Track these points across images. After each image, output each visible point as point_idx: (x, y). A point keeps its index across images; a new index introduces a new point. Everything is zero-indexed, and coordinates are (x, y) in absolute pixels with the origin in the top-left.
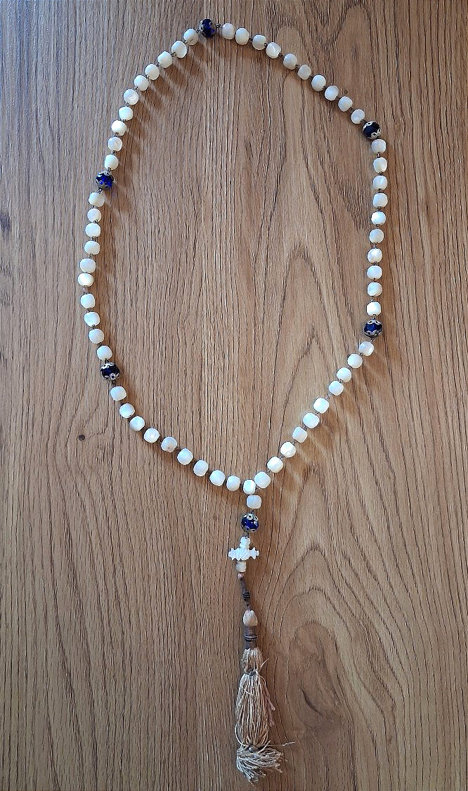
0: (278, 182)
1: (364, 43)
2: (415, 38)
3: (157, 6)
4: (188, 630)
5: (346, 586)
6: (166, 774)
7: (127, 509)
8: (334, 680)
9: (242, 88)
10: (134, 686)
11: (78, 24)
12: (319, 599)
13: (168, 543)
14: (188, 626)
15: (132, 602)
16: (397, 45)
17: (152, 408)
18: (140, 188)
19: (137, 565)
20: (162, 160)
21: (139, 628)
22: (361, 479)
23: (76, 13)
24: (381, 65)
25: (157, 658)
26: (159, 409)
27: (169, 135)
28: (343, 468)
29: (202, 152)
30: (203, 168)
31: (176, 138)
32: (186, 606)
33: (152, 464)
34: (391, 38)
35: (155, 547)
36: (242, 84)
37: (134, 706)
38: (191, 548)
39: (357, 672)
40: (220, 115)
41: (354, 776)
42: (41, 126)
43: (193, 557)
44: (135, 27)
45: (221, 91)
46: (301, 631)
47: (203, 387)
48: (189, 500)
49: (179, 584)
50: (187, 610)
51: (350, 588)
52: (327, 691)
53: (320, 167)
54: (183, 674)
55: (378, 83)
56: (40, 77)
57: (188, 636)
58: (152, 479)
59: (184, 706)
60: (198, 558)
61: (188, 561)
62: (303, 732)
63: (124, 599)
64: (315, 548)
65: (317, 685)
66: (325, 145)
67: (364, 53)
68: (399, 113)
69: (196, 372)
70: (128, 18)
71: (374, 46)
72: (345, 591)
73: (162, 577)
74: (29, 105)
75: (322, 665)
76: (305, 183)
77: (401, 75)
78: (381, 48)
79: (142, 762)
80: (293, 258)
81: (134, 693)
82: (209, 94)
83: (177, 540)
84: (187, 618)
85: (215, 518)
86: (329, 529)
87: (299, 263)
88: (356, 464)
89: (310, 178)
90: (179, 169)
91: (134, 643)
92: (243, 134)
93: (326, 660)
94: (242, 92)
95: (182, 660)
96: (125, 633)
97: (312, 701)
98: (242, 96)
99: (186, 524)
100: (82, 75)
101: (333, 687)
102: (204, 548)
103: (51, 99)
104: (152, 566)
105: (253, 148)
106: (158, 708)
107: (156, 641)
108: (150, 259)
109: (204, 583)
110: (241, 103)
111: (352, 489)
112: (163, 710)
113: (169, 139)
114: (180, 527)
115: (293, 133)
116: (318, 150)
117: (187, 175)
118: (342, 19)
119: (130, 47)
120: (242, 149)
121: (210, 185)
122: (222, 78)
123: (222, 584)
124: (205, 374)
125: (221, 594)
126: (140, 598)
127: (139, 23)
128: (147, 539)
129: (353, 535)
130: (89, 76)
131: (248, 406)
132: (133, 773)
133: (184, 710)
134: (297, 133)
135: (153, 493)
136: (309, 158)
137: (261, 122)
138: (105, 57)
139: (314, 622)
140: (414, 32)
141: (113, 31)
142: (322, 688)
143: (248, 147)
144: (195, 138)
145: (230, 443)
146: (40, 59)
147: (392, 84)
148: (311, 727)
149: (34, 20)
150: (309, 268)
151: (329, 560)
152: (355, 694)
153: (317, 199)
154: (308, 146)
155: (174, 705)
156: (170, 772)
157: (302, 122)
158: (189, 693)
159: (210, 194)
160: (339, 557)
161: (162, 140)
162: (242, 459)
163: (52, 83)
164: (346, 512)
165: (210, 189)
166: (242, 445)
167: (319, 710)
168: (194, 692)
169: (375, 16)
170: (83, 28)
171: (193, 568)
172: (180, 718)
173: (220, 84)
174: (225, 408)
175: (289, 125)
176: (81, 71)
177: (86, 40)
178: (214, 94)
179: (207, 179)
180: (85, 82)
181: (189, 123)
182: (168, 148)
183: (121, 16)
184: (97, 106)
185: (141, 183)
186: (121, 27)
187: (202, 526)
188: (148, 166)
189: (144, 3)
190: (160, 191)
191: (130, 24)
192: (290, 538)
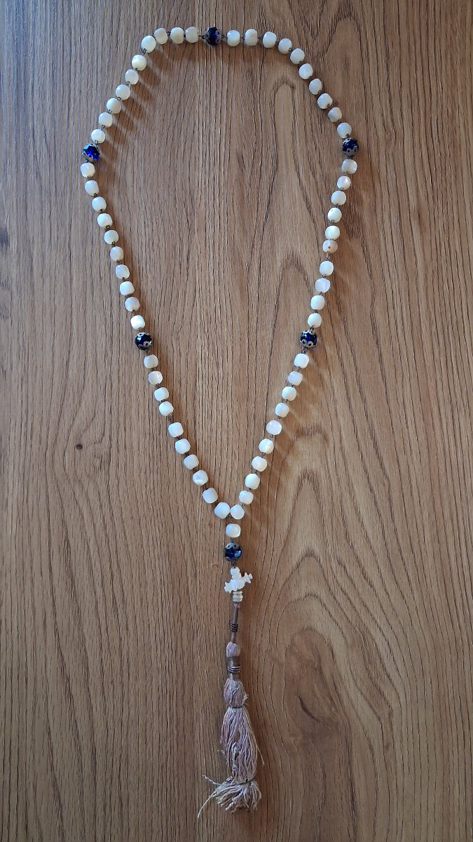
0: (270, 193)
1: (354, 55)
2: (405, 50)
3: (149, 24)
4: (185, 637)
5: (341, 593)
6: (165, 779)
7: (124, 517)
8: (331, 686)
9: (234, 101)
10: (132, 692)
11: (73, 44)
12: (315, 605)
13: (164, 549)
14: (185, 632)
15: (129, 608)
16: (388, 56)
17: (147, 418)
18: (134, 201)
19: (134, 572)
20: (156, 174)
21: (136, 634)
22: (355, 486)
23: (71, 33)
24: (372, 76)
25: (154, 665)
26: (154, 418)
27: (162, 150)
28: (337, 475)
29: (195, 165)
30: (197, 181)
31: (169, 152)
32: (183, 612)
33: (148, 472)
34: (381, 47)
35: (152, 554)
36: (234, 97)
37: (132, 712)
38: (187, 555)
39: (353, 679)
40: (213, 130)
41: (351, 783)
42: (38, 144)
43: (189, 563)
44: (129, 45)
45: (213, 105)
46: (297, 638)
47: (197, 397)
48: (185, 507)
49: (176, 591)
50: (184, 616)
51: (345, 594)
52: (324, 698)
53: (311, 177)
54: (180, 680)
55: (368, 92)
56: (36, 96)
57: (185, 642)
58: (148, 487)
59: (182, 712)
60: (195, 565)
61: (184, 568)
62: (300, 738)
63: (121, 606)
64: (310, 554)
65: (313, 692)
66: (316, 156)
67: (355, 64)
68: (390, 124)
69: (191, 382)
70: (122, 36)
71: (364, 57)
72: (340, 597)
73: (159, 583)
74: (26, 122)
75: (318, 672)
76: (297, 193)
77: (391, 86)
78: (370, 57)
79: (141, 767)
80: (285, 268)
81: (132, 699)
82: (201, 109)
83: (174, 547)
84: (184, 625)
85: (210, 525)
86: (324, 536)
87: (292, 271)
88: (351, 471)
89: (302, 188)
90: (172, 182)
91: (131, 650)
92: (235, 146)
93: (323, 667)
94: (234, 106)
95: (179, 666)
96: (123, 639)
97: (309, 707)
98: (234, 110)
99: (182, 531)
100: (77, 93)
101: (329, 693)
102: (199, 555)
103: (47, 116)
104: (149, 572)
105: (246, 160)
106: (156, 714)
107: (154, 647)
108: (145, 271)
109: (200, 589)
110: (233, 117)
111: (346, 495)
112: (160, 716)
113: (162, 153)
114: (176, 535)
115: (285, 145)
116: (309, 159)
117: (180, 188)
118: (333, 32)
119: (123, 65)
120: (234, 161)
121: (203, 197)
122: (214, 94)
123: (218, 590)
124: (199, 383)
125: (217, 599)
126: (138, 606)
127: (132, 41)
128: (144, 545)
129: (348, 542)
130: (84, 94)
131: (242, 415)
132: (131, 778)
133: (181, 716)
134: (289, 145)
135: (150, 500)
136: (301, 168)
137: (253, 135)
138: (99, 75)
139: (311, 629)
140: (405, 43)
141: (107, 49)
142: (319, 695)
143: (240, 159)
144: (188, 152)
145: (225, 452)
146: (36, 78)
147: (383, 94)
148: (308, 734)
149: (31, 40)
150: (302, 277)
151: (324, 566)
152: (351, 700)
153: (309, 208)
154: (299, 155)
155: (172, 711)
156: (168, 777)
157: (293, 134)
158: (186, 699)
159: (203, 206)
160: (334, 564)
161: (156, 155)
162: (236, 466)
163: (48, 103)
164: (340, 519)
165: (203, 201)
166: (237, 454)
167: (316, 716)
168: (191, 698)
169: (365, 28)
170: (78, 46)
171: (189, 574)
172: (178, 724)
173: (212, 99)
174: (219, 417)
175: (280, 136)
176: (77, 89)
177: (81, 59)
178: (207, 108)
179: (200, 191)
180: (80, 100)
181: (182, 138)
182: (161, 163)
183: (114, 34)
184: (92, 123)
185: (135, 197)
186: (114, 45)
187: (199, 533)
188: (142, 180)
189: (137, 21)
190: (154, 204)
191: (123, 42)
192: (285, 544)
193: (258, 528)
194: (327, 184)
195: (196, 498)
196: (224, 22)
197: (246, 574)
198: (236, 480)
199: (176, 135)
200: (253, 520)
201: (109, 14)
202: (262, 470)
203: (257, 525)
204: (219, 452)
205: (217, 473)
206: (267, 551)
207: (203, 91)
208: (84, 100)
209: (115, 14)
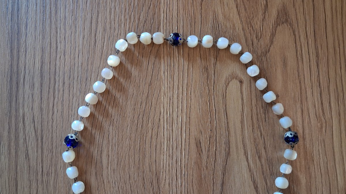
0: (224, 174)
1: (290, 55)
2: (331, 50)
9: (192, 94)
11: (58, 42)
16: (317, 56)
18: (109, 182)
20: (127, 157)
23: (57, 32)
24: (305, 73)
29: (160, 149)
31: (139, 137)
34: (312, 49)
36: (193, 90)
40: (175, 118)
42: (27, 129)
44: (105, 44)
45: (175, 96)
53: (258, 160)
55: (303, 88)
56: (27, 87)
66: (262, 142)
67: (291, 62)
68: (321, 114)
70: (99, 36)
71: (299, 57)
74: (17, 110)
76: (246, 175)
77: (321, 82)
78: (304, 58)
82: (166, 100)
89: (250, 171)
90: (141, 165)
92: (194, 132)
94: (193, 98)
98: (193, 101)
100: (61, 84)
103: (36, 105)
105: (203, 145)
110: (192, 107)
113: (133, 138)
115: (235, 133)
116: (256, 146)
117: (148, 170)
118: (273, 35)
119: (101, 60)
120: (193, 146)
121: (167, 177)
122: (176, 87)
127: (109, 39)
130: (67, 85)
134: (239, 132)
136: (249, 153)
137: (209, 123)
140: (331, 45)
141: (87, 46)
143: (198, 144)
144: (154, 137)
146: (27, 72)
147: (315, 88)
149: (23, 38)
153: (256, 188)
154: (247, 141)
157: (242, 122)
159: (167, 186)
161: (127, 140)
163: (37, 91)
165: (167, 181)
169: (299, 32)
173: (174, 91)
175: (231, 125)
176: (61, 81)
177: (64, 55)
178: (170, 99)
179: (164, 172)
180: (63, 90)
181: (150, 125)
182: (132, 147)
183: (93, 35)
184: (73, 111)
185: (109, 177)
186: (93, 44)
188: (116, 162)
189: (113, 22)
190: (125, 184)
191: (100, 41)
194: (271, 167)
196: (185, 25)
199: (145, 123)
201: (89, 16)
207: (167, 84)
208: (66, 91)
209: (94, 17)
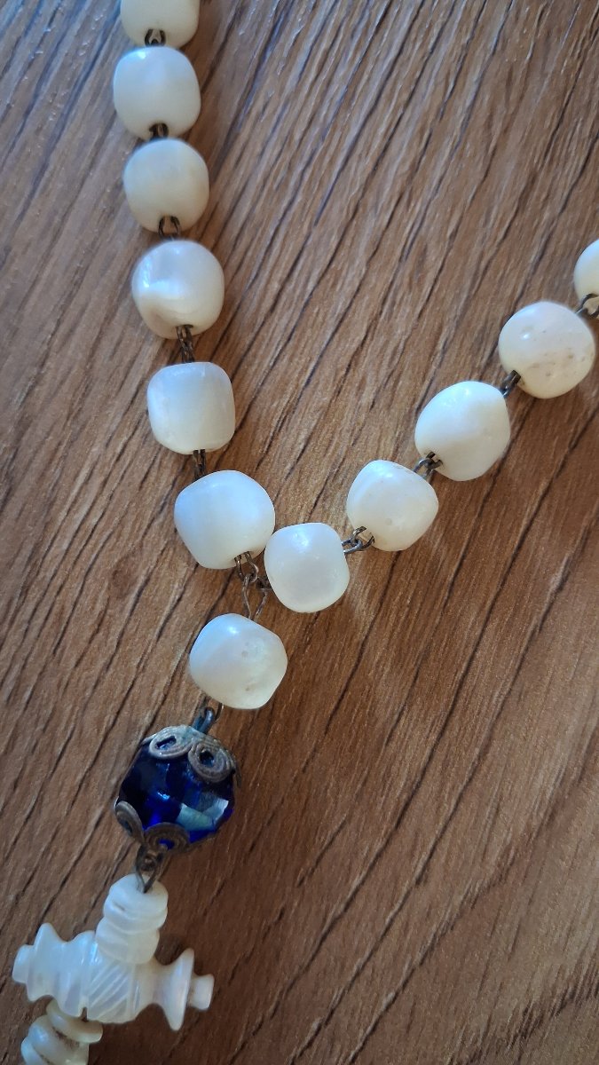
85: (120, 579)
131: (541, 91)
145: (370, 226)
162: (401, 327)
166: (434, 259)
174: (414, 52)
187: (34, 595)
192: (502, 876)
193: (383, 715)
195: (105, 403)
197: (185, 963)
198: (367, 397)
200: (378, 652)
202: (545, 386)
203: (387, 690)
204: (337, 214)
205: (283, 320)
206: (383, 872)
